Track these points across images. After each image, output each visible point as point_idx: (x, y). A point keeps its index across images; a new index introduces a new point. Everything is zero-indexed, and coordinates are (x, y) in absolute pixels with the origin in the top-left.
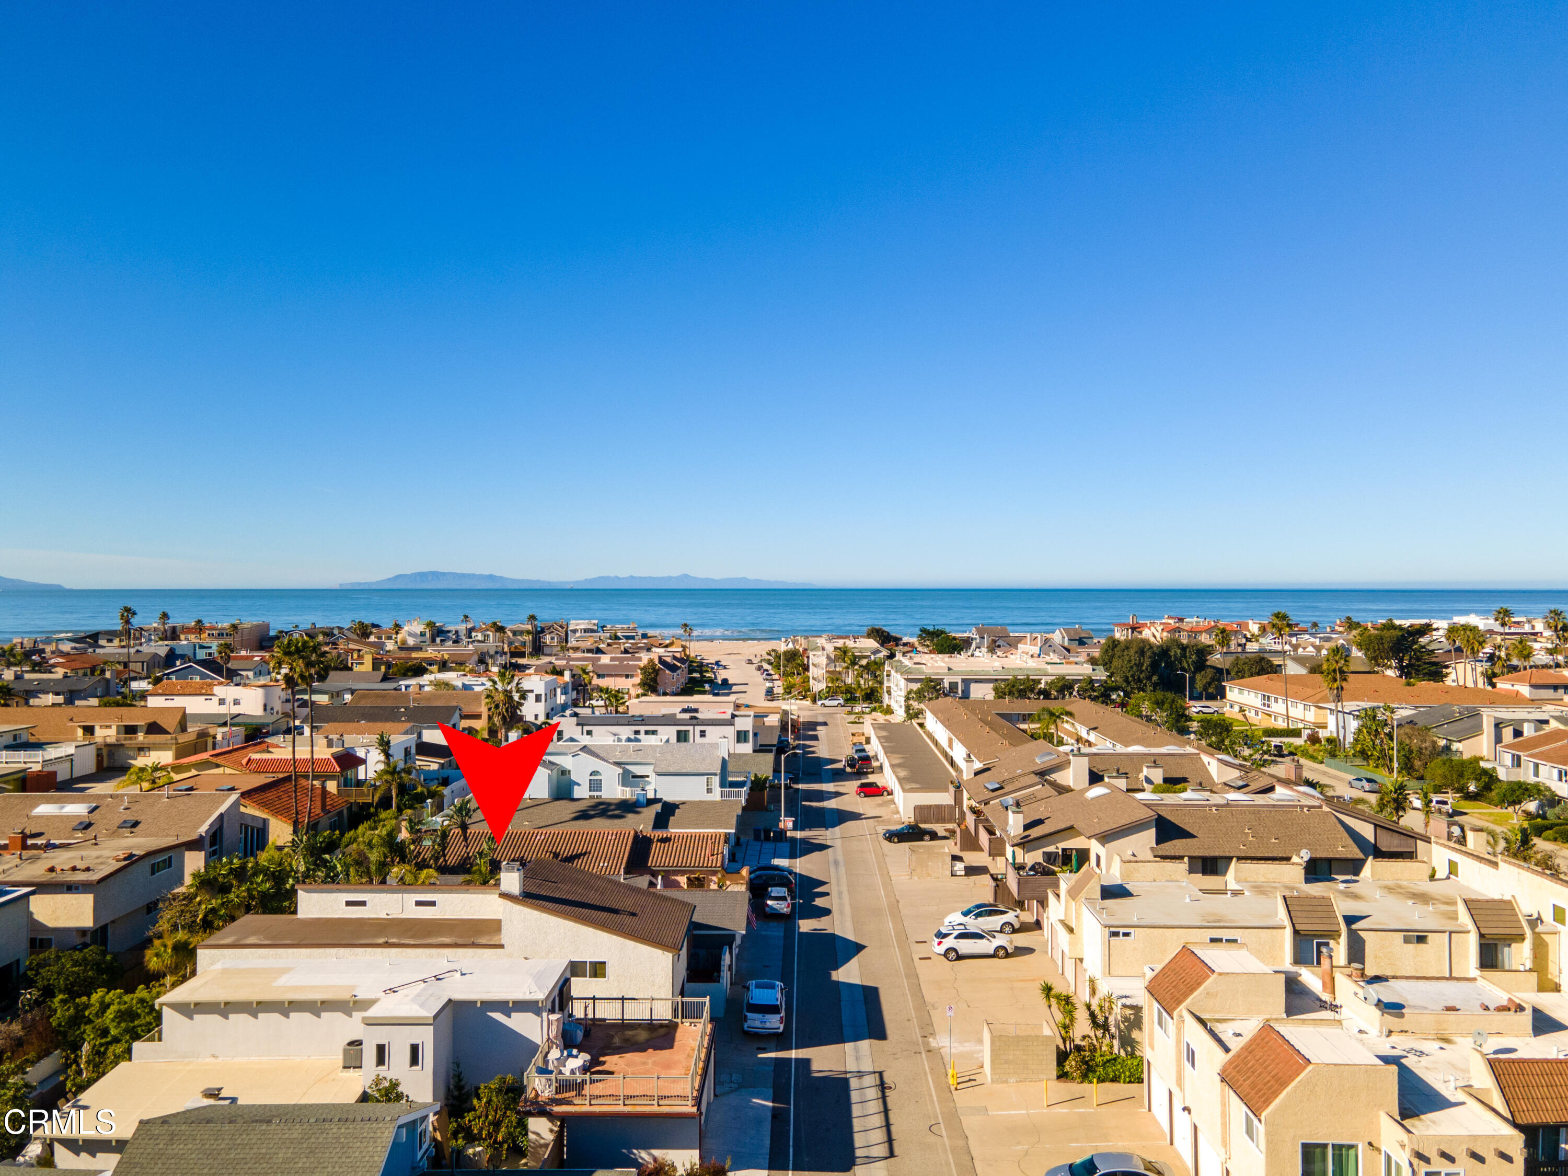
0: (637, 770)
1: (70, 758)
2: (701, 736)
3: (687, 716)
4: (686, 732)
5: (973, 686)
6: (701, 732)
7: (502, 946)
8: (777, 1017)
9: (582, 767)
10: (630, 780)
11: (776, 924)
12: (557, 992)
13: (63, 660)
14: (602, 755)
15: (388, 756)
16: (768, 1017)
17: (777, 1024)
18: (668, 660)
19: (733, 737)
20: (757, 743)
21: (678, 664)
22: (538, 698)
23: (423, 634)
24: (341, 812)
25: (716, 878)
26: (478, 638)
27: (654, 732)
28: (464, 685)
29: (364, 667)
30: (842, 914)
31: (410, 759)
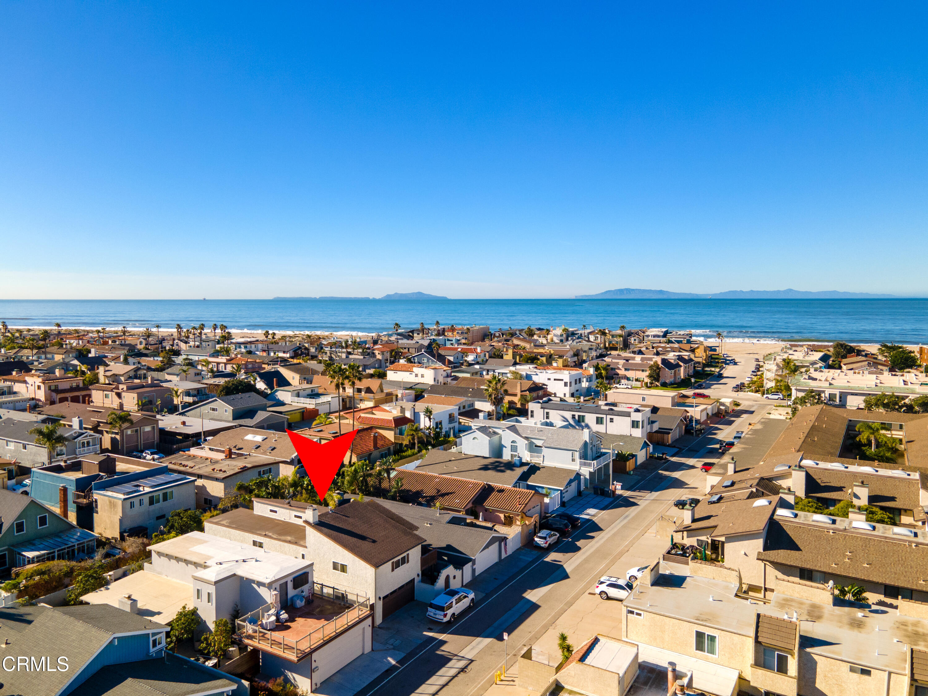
0: (539, 443)
1: (329, 403)
2: (611, 422)
3: (607, 408)
4: (602, 418)
5: (849, 398)
6: (611, 419)
7: (306, 547)
8: (442, 613)
9: (507, 437)
10: (534, 448)
11: (535, 553)
12: (289, 579)
13: (381, 347)
14: (520, 431)
15: (430, 419)
16: (438, 612)
17: (442, 617)
18: (672, 361)
19: (629, 424)
20: (656, 427)
21: (681, 363)
22: (566, 384)
23: (561, 335)
24: (389, 448)
25: (519, 518)
26: (592, 338)
27: (583, 416)
28: (527, 374)
29: (508, 356)
30: (584, 553)
31: (453, 420)
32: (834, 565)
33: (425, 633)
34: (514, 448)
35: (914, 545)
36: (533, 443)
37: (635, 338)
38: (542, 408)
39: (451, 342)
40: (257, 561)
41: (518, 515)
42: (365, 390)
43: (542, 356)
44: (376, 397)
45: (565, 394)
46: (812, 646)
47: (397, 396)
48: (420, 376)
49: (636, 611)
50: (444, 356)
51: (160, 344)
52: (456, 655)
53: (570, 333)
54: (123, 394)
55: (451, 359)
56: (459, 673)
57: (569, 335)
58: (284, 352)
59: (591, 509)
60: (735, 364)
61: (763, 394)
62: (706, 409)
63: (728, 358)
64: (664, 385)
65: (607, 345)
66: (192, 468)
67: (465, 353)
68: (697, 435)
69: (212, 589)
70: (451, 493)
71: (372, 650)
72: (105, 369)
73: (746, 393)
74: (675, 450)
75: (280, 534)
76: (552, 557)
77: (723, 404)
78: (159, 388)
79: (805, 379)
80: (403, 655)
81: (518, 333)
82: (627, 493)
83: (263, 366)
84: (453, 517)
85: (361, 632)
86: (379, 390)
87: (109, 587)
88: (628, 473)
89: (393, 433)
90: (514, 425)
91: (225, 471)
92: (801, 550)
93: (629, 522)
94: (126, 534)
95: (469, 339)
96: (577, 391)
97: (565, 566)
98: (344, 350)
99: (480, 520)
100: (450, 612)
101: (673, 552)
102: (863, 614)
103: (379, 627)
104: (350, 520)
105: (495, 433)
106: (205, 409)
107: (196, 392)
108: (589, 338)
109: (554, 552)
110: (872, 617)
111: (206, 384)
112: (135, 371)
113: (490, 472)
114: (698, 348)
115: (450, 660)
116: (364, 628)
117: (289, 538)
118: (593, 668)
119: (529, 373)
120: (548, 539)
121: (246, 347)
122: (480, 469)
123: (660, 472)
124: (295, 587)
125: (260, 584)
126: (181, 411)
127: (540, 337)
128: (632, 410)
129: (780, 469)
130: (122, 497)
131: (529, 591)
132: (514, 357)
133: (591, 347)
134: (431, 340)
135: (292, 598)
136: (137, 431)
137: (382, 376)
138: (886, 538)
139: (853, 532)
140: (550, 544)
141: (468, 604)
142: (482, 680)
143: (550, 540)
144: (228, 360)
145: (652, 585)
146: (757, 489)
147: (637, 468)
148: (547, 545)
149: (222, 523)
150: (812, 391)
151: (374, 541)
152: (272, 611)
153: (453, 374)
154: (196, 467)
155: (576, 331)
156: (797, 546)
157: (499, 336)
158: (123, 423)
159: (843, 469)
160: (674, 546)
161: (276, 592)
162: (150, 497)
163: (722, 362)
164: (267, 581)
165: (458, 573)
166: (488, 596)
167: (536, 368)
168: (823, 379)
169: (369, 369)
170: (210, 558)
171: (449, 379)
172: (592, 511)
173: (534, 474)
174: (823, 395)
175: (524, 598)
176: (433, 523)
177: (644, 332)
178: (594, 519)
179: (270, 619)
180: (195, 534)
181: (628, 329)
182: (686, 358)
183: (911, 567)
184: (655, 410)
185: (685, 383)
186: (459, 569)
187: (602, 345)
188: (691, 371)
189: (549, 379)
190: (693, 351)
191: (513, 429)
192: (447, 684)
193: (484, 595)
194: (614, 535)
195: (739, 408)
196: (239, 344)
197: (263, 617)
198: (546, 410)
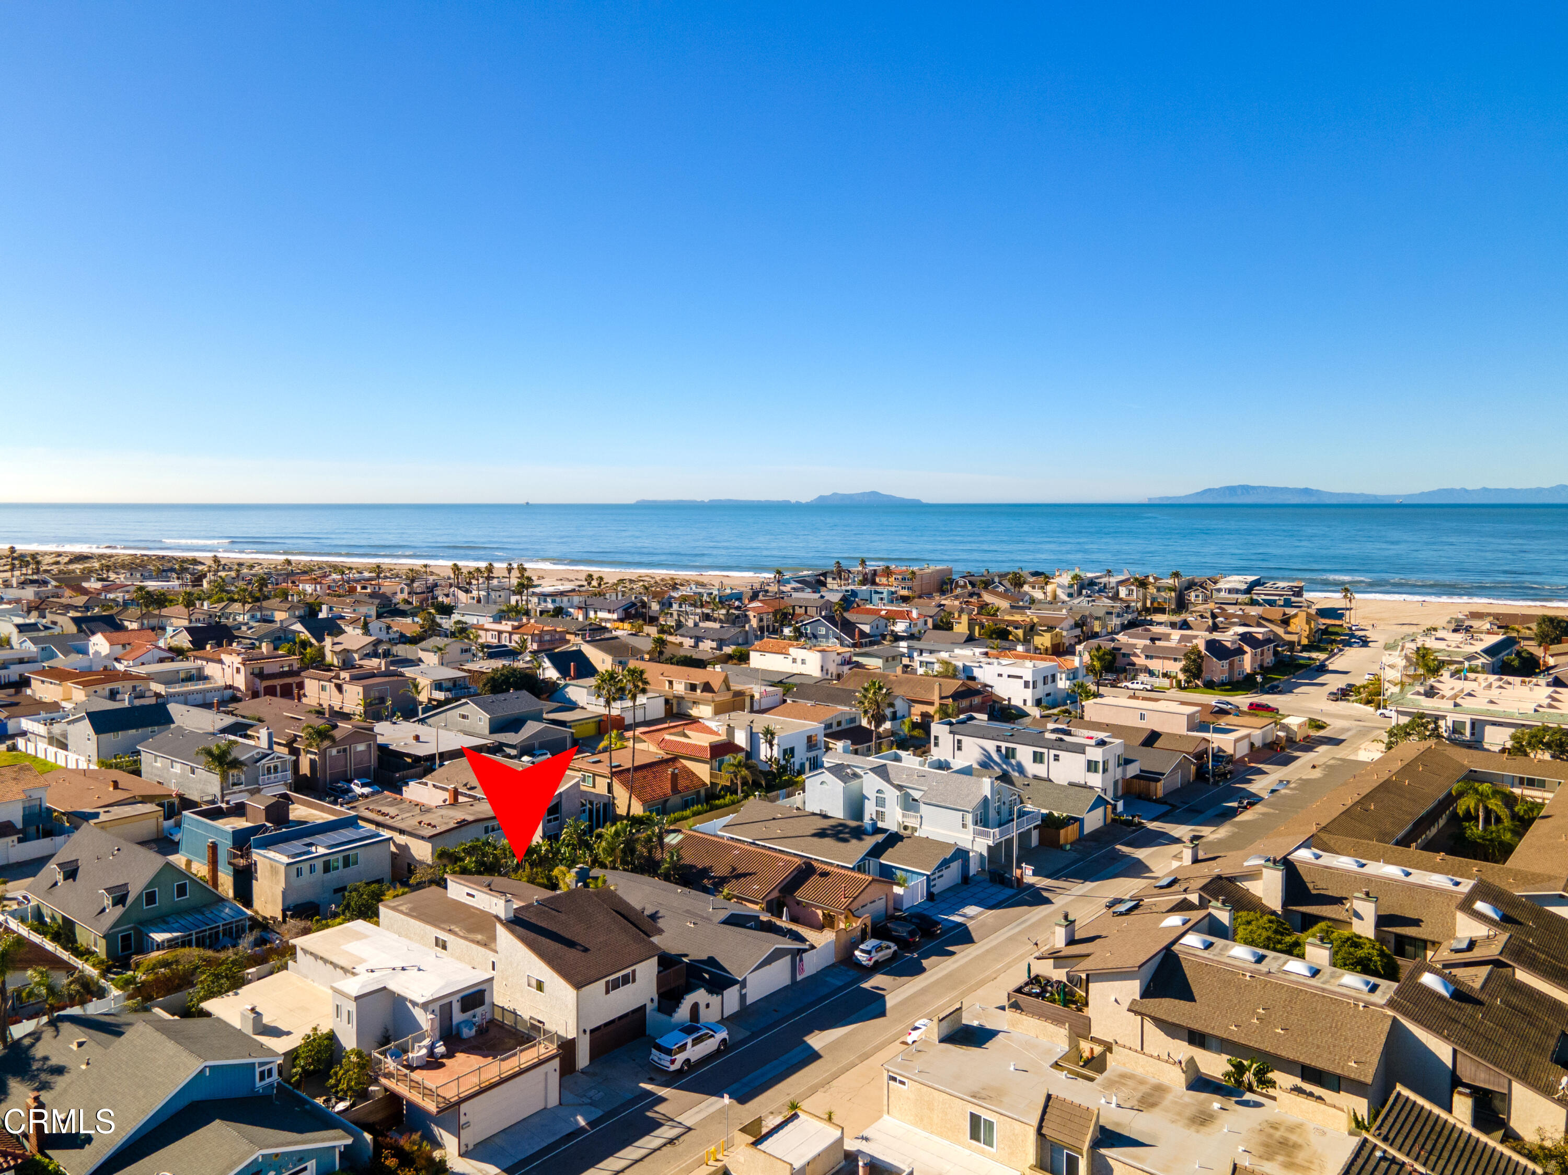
1: (644, 706)
2: (1055, 760)
4: (1042, 754)
6: (1055, 755)
7: (497, 952)
8: (669, 1058)
9: (871, 784)
10: (909, 804)
11: (853, 973)
12: (455, 999)
13: (760, 605)
14: (892, 775)
15: (771, 745)
16: (663, 1056)
17: (668, 1064)
18: (1228, 644)
19: (1084, 765)
20: (1133, 770)
21: (1246, 648)
22: (1026, 685)
23: (1071, 586)
24: (698, 792)
25: (842, 917)
26: (1123, 592)
27: (1014, 749)
28: (965, 666)
29: (961, 628)
30: (926, 979)
31: (815, 745)
32: (1233, 1028)
33: (642, 1085)
34: (880, 802)
35: (1361, 1004)
36: (910, 795)
37: (1197, 593)
38: (951, 732)
39: (881, 596)
40: (419, 970)
41: (841, 914)
42: (702, 686)
43: (1016, 628)
44: (717, 699)
45: (1025, 701)
46: (1112, 1146)
47: (752, 697)
48: (799, 661)
49: (899, 1078)
50: (854, 624)
51: (429, 592)
52: (672, 1120)
53: (1086, 582)
54: (345, 687)
55: (866, 629)
56: (665, 1145)
57: (1084, 586)
58: (609, 611)
59: (973, 907)
60: (1365, 643)
61: (1378, 707)
62: (1248, 736)
63: (1357, 633)
64: (1210, 685)
65: (1148, 605)
66: (393, 818)
67: (892, 618)
68: (1216, 783)
69: (352, 1007)
70: (750, 874)
71: (560, 1104)
72: (333, 640)
73: (1350, 704)
74: (1165, 808)
75: (470, 930)
76: (878, 981)
77: (1285, 728)
78: (396, 678)
79: (1418, 693)
80: (599, 1113)
81: (996, 580)
82: (1042, 882)
83: (568, 637)
84: (732, 915)
85: (543, 1077)
86: (724, 687)
87: (239, 991)
88: (1062, 848)
89: (708, 767)
90: (885, 765)
91: (435, 826)
92: (1195, 1001)
93: (1020, 933)
94: (289, 913)
95: (915, 588)
96: (1048, 695)
97: (887, 998)
98: (699, 611)
99: (784, 919)
100: (680, 1058)
101: (1026, 989)
102: (1219, 1106)
103: (583, 1072)
104: (563, 917)
105: (856, 776)
106: (453, 715)
107: (450, 685)
108: (1117, 593)
109: (883, 974)
110: (1235, 1111)
111: (469, 671)
112: (374, 645)
113: (827, 841)
114: (1295, 615)
115: (662, 1125)
116: (546, 1073)
117: (479, 937)
118: (764, 1154)
119: (967, 664)
120: (873, 954)
121: (554, 601)
122: (814, 835)
123: (1118, 847)
124: (464, 1009)
125: (415, 1004)
126: (421, 716)
127: (1034, 588)
128: (1093, 742)
129: (1254, 862)
130: (286, 860)
131: (817, 1032)
132: (971, 627)
133: (1111, 610)
134: (847, 591)
135: (458, 1025)
136: (345, 750)
137: (743, 658)
138: (1323, 990)
139: (1278, 978)
140: (876, 962)
141: (715, 1047)
142: (691, 1157)
143: (877, 956)
144: (514, 628)
145: (941, 1041)
146: (1200, 895)
147: (1083, 839)
148: (871, 963)
149: (400, 908)
150: (1422, 716)
151: (586, 950)
152: (427, 1042)
153: (855, 659)
154: (399, 818)
155: (1098, 578)
156: (1191, 993)
157: (965, 586)
158: (322, 741)
159: (1354, 867)
160: (1035, 980)
161: (432, 1016)
162: (324, 862)
163: (1342, 641)
164: (421, 1000)
165: (715, 1000)
166: (754, 1035)
167: (986, 654)
168: (1448, 693)
169: (728, 646)
170: (362, 961)
171: (846, 668)
172: (971, 910)
173: (892, 847)
174: (1442, 723)
175: (805, 1042)
176: (699, 922)
177: (1215, 583)
178: (971, 924)
179: (419, 1052)
180: (360, 925)
181: (1186, 578)
182: (1260, 637)
183: (1346, 1039)
184: (1152, 738)
185: (1246, 684)
186: (717, 994)
187: (1139, 605)
188: (1269, 659)
189: (1000, 675)
190: (1286, 622)
191: (881, 772)
192: (641, 1160)
193: (748, 1033)
194: (987, 951)
195: (1322, 733)
196: (544, 596)
197: (413, 1048)
198: (957, 737)
